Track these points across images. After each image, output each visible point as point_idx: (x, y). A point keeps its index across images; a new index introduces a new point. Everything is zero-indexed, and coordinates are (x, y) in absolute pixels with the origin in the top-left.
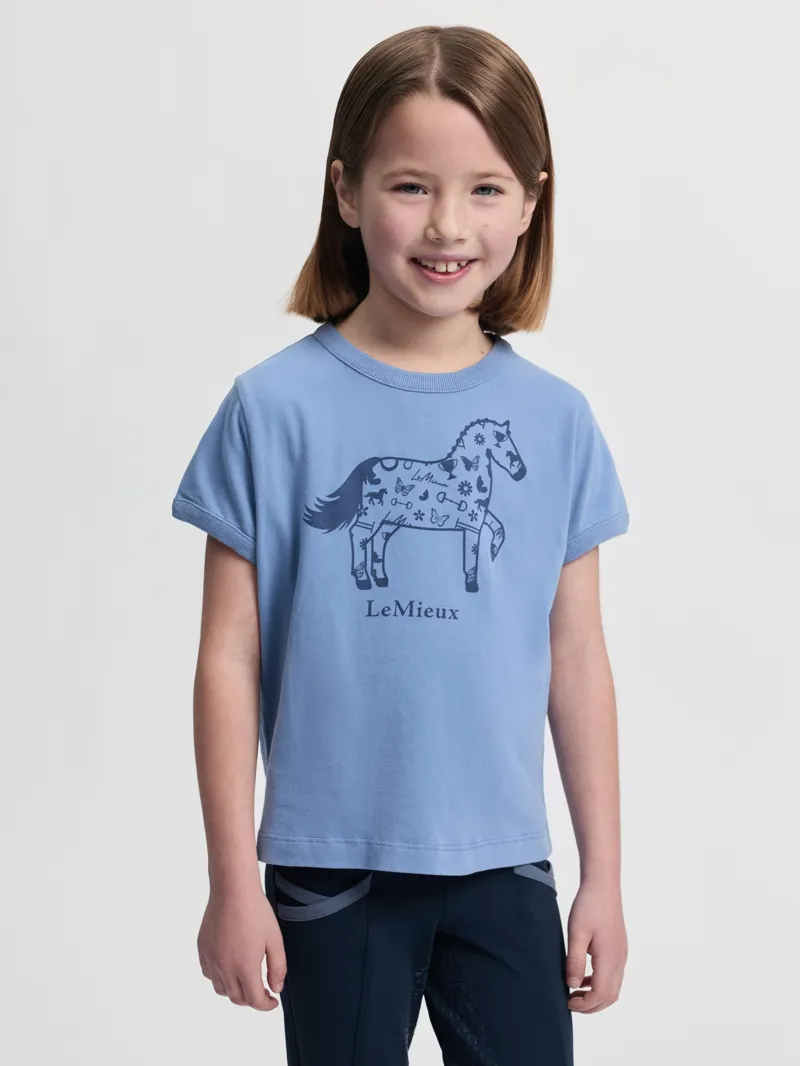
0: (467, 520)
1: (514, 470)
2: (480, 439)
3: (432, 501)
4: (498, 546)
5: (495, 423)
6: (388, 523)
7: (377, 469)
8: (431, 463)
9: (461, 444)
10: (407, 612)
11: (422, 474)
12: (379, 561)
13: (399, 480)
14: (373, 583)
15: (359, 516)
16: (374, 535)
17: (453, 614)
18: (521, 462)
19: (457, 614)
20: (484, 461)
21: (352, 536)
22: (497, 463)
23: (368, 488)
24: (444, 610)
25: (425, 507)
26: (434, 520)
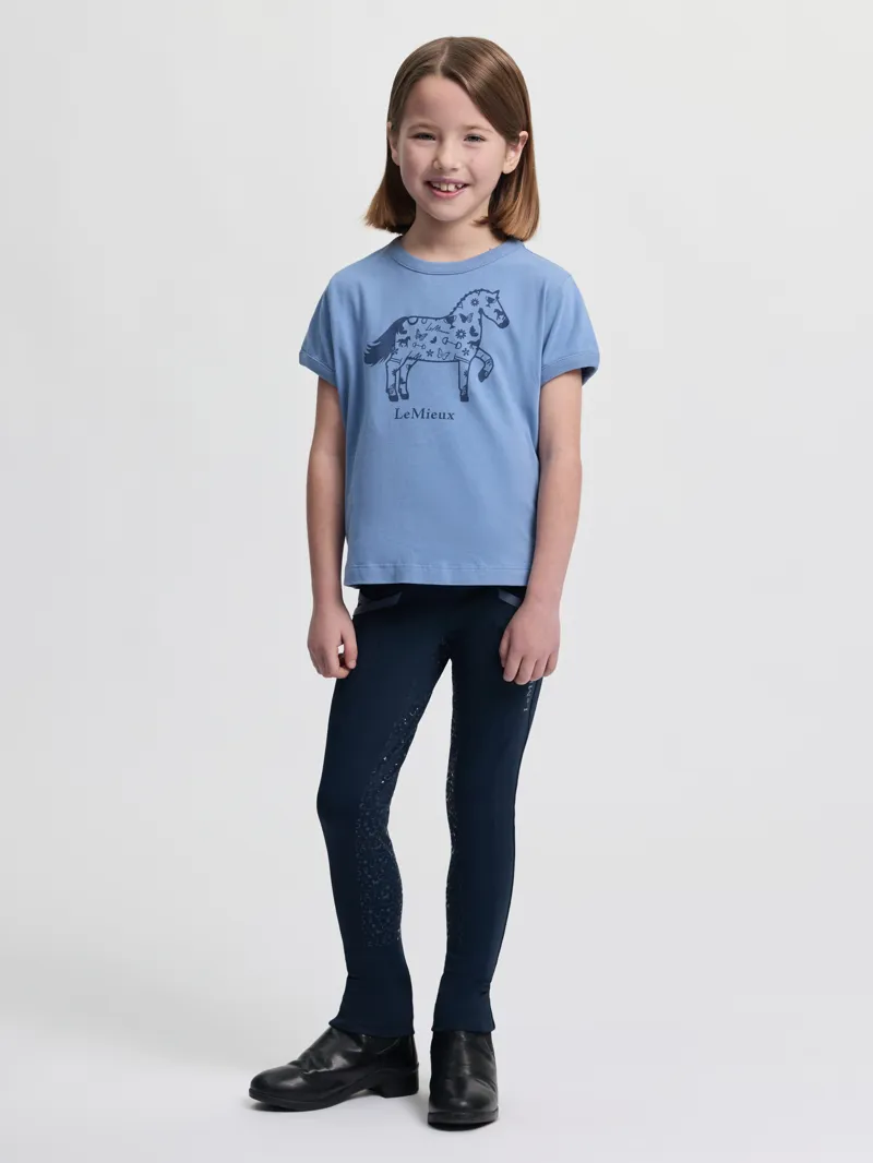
0: (461, 355)
1: (500, 321)
2: (475, 302)
3: (439, 344)
4: (488, 371)
5: (488, 291)
6: (410, 358)
7: (405, 324)
8: (439, 319)
9: (461, 305)
10: (420, 416)
11: (433, 326)
12: (403, 383)
13: (418, 330)
14: (399, 397)
15: (392, 354)
16: (401, 367)
17: (451, 416)
18: (505, 317)
19: (453, 416)
20: (477, 316)
21: (387, 367)
22: (487, 316)
23: (399, 336)
24: (444, 414)
25: (434, 348)
26: (439, 356)
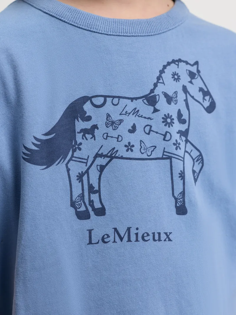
0: (172, 149)
1: (207, 104)
2: (176, 77)
3: (140, 133)
4: (197, 171)
5: (187, 63)
6: (101, 156)
7: (87, 107)
8: (136, 99)
9: (161, 81)
10: (126, 239)
11: (129, 109)
12: (95, 192)
13: (108, 116)
14: (92, 213)
15: (74, 151)
16: (88, 169)
17: (168, 236)
18: (211, 97)
19: (171, 236)
20: (181, 96)
21: (68, 170)
22: (193, 97)
24: (159, 234)
25: (134, 139)
26: (143, 151)
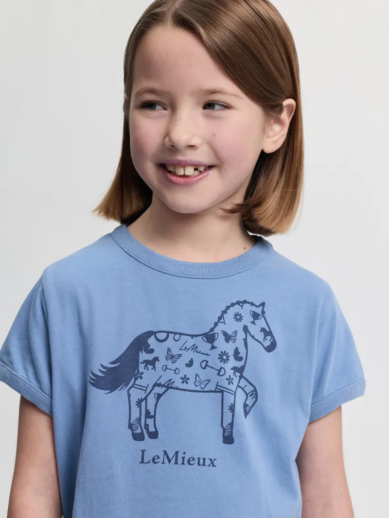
0: (225, 384)
1: (267, 343)
2: (238, 317)
3: (196, 368)
4: (250, 405)
5: (252, 304)
6: (159, 385)
7: (151, 341)
8: (196, 336)
9: (222, 321)
10: (173, 461)
11: (188, 345)
12: (151, 417)
13: (169, 350)
14: (146, 435)
15: (136, 379)
16: (147, 396)
17: (212, 462)
18: (273, 337)
19: (215, 463)
20: (241, 335)
21: (129, 396)
22: (253, 337)
23: (143, 356)
24: (204, 459)
25: (190, 372)
26: (197, 384)
